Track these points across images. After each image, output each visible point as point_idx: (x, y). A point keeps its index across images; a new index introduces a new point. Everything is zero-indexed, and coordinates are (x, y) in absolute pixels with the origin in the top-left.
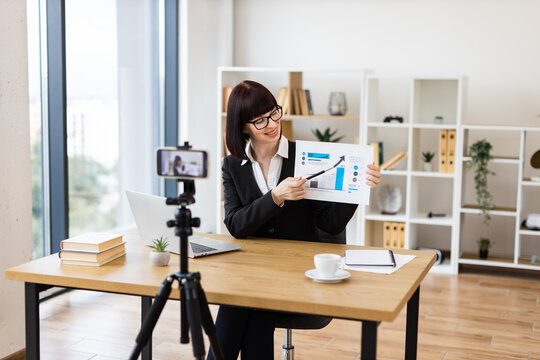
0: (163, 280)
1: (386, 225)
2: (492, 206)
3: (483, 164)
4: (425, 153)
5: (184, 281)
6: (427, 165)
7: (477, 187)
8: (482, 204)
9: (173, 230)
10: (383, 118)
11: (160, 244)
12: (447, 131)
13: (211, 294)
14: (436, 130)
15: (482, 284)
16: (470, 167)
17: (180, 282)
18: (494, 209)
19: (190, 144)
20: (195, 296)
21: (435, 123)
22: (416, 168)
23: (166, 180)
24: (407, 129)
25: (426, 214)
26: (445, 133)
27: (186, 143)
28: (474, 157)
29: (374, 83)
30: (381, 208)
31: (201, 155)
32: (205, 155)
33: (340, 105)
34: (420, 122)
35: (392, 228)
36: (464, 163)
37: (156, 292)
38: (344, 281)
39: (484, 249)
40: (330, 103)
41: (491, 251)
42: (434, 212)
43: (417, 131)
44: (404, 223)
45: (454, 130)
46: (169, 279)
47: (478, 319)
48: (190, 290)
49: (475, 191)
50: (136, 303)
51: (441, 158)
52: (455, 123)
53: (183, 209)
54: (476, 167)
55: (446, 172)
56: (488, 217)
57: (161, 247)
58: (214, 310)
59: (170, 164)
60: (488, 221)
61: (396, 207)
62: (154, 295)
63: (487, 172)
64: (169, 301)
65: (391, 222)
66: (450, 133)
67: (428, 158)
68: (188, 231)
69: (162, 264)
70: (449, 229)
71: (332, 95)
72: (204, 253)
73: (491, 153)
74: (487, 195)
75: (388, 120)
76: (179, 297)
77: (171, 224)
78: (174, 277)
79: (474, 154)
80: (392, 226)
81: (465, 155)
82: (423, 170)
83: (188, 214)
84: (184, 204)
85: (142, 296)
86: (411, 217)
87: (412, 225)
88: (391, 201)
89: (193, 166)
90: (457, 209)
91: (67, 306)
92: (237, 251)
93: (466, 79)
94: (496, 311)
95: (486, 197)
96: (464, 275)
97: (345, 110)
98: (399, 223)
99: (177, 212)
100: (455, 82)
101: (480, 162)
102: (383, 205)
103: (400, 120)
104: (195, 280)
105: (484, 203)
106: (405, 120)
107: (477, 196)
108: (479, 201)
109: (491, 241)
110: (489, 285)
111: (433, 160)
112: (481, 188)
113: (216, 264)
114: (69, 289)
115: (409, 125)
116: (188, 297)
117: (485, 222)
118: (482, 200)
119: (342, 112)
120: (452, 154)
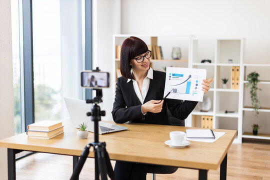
0: (84, 147)
1: (203, 117)
2: (259, 107)
3: (254, 84)
4: (224, 78)
5: (96, 147)
6: (225, 85)
7: (252, 97)
8: (254, 106)
9: (90, 118)
10: (201, 61)
11: (83, 126)
12: (235, 67)
13: (112, 154)
14: (229, 67)
15: (255, 149)
16: (247, 86)
17: (94, 148)
18: (260, 108)
19: (100, 69)
20: (103, 156)
21: (229, 63)
22: (218, 87)
23: (86, 89)
24: (214, 66)
25: (224, 111)
26: (234, 68)
27: (97, 68)
28: (250, 81)
29: (196, 42)
30: (200, 108)
31: (106, 74)
32: (108, 74)
33: (178, 54)
34: (220, 62)
35: (206, 119)
36: (244, 84)
37: (81, 154)
38: (187, 147)
39: (255, 130)
40: (173, 53)
41: (259, 131)
42: (228, 111)
43: (219, 67)
44: (212, 116)
45: (239, 67)
46: (88, 146)
47: (254, 168)
48: (100, 152)
49: (251, 99)
50: (70, 160)
51: (232, 82)
52: (239, 63)
53: (96, 106)
54: (251, 86)
55: (235, 89)
56: (258, 113)
57: (83, 128)
58: (113, 163)
59: (88, 80)
60: (258, 115)
61: (208, 107)
62: (79, 155)
63: (257, 89)
64: (88, 159)
65: (206, 116)
66: (237, 68)
67: (225, 81)
68: (99, 118)
69: (84, 138)
70: (236, 119)
71: (173, 49)
72: (107, 132)
73: (259, 78)
74: (257, 101)
75: (203, 62)
76: (93, 156)
77: (89, 114)
78: (91, 145)
79: (250, 79)
80: (206, 118)
81: (245, 80)
82: (222, 88)
83: (98, 108)
84: (96, 103)
85: (73, 156)
86: (216, 113)
87: (217, 117)
88: (205, 105)
89: (101, 81)
90: (241, 109)
91: (34, 161)
92: (126, 130)
93: (244, 39)
94: (264, 163)
95: (256, 102)
96: (245, 144)
97: (181, 56)
98: (209, 116)
99: (92, 107)
100: (239, 41)
101: (253, 83)
102: (201, 107)
103: (210, 61)
104: (103, 147)
105: (256, 105)
106: (212, 61)
107: (251, 102)
108: (253, 104)
109: (259, 125)
110: (259, 149)
111: (228, 83)
112: (254, 97)
113: (114, 138)
114: (35, 152)
115: (215, 64)
116: (99, 156)
117: (256, 116)
118: (254, 104)
119: (179, 58)
120: (238, 79)
